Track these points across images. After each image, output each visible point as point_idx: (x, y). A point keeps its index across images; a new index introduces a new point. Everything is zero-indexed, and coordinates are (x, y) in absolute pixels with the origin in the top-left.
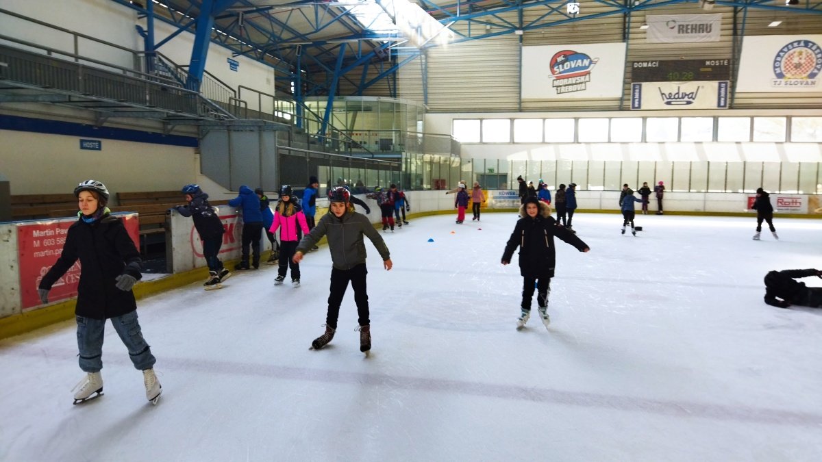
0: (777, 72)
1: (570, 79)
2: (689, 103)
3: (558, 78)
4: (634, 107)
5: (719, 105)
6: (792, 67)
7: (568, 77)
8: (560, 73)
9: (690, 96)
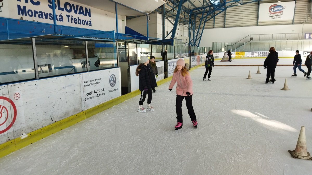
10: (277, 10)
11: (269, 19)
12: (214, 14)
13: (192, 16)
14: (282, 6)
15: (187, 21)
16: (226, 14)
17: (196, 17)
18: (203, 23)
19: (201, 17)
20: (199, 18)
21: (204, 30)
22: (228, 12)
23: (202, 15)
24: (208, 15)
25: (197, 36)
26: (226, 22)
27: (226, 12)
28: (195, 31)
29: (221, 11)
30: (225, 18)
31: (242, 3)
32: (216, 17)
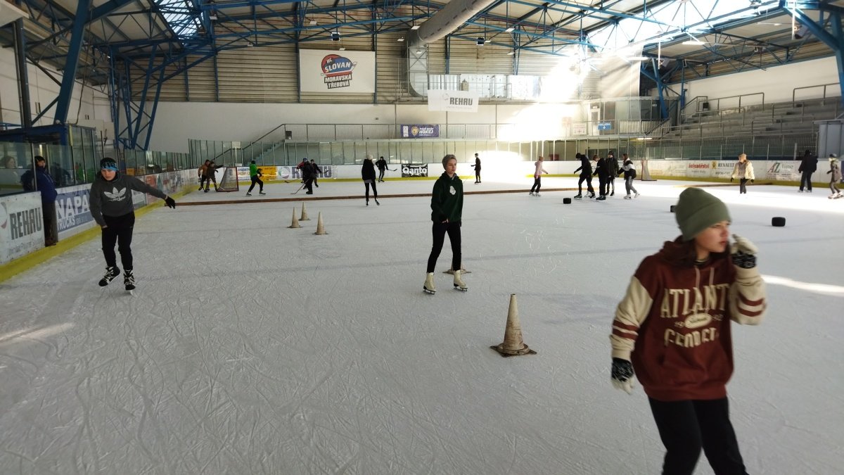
10: (339, 67)
11: (324, 88)
12: (185, 62)
13: (118, 62)
14: (349, 61)
15: (105, 75)
16: (218, 65)
17: (132, 67)
18: (155, 85)
19: (147, 68)
20: (141, 69)
21: (160, 104)
22: (223, 61)
23: (148, 63)
24: (166, 63)
25: (139, 119)
26: (219, 88)
27: (218, 60)
28: (131, 104)
29: (203, 56)
30: (216, 76)
31: (256, 42)
32: (192, 73)
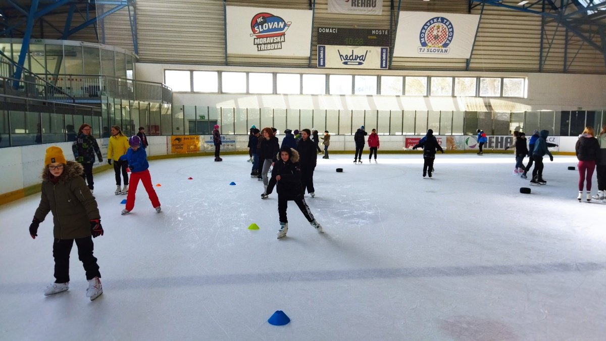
0: (422, 42)
1: (268, 38)
2: (360, 64)
3: (259, 37)
4: (319, 65)
5: (382, 66)
6: (432, 38)
7: (267, 37)
8: (260, 32)
9: (361, 58)
